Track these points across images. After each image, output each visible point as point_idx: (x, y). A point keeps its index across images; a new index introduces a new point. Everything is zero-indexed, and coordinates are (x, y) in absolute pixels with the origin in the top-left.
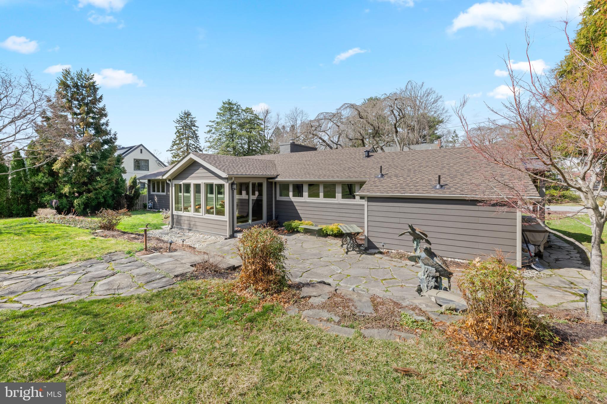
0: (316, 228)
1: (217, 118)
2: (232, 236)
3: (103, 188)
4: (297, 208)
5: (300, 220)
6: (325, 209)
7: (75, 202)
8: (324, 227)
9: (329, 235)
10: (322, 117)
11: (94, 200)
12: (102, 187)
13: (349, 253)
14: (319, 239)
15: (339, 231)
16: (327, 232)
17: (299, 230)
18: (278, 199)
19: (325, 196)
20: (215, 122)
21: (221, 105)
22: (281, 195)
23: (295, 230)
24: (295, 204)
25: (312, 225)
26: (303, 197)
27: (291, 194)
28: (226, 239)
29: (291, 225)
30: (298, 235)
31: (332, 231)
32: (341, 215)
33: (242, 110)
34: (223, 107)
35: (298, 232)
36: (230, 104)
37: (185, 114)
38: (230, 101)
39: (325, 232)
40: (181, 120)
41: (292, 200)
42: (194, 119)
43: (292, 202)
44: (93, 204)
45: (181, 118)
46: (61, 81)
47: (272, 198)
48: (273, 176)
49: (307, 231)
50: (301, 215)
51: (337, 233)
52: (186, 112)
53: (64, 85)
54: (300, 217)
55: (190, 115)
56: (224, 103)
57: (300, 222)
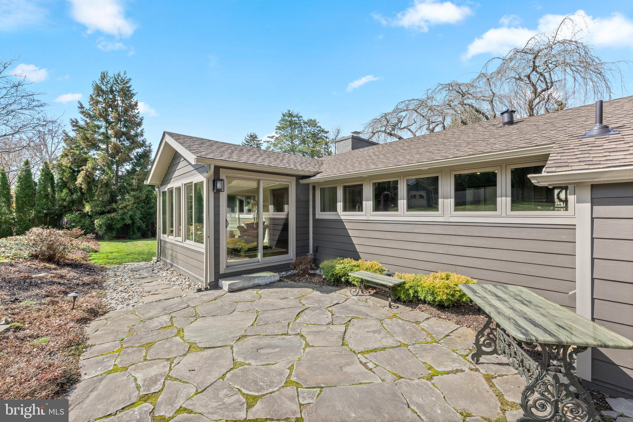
0: (390, 281)
1: (276, 133)
2: (215, 286)
3: (128, 208)
4: (351, 233)
5: (356, 257)
6: (411, 237)
7: (95, 222)
8: (408, 278)
9: (424, 302)
10: (402, 106)
11: (118, 221)
12: (127, 206)
13: (482, 359)
14: (395, 311)
15: (453, 295)
16: (416, 292)
17: (350, 280)
18: (317, 217)
19: (410, 207)
20: (275, 138)
21: (280, 117)
22: (323, 210)
23: (343, 279)
24: (347, 226)
25: (381, 271)
26: (362, 211)
27: (340, 205)
28: (199, 290)
29: (333, 267)
30: (346, 291)
31: (432, 294)
32: (452, 250)
33: (305, 123)
34: (283, 120)
35: (348, 284)
36: (291, 115)
37: (251, 136)
38: (291, 112)
39: (411, 292)
40: (247, 143)
41: (342, 218)
42: (260, 142)
43: (340, 221)
44: (118, 226)
45: (247, 142)
46: (97, 85)
47: (308, 214)
48: (307, 174)
49: (367, 285)
50: (358, 249)
51: (448, 299)
52: (252, 135)
53: (99, 90)
54: (357, 252)
55: (256, 137)
56: (284, 115)
57: (354, 263)
